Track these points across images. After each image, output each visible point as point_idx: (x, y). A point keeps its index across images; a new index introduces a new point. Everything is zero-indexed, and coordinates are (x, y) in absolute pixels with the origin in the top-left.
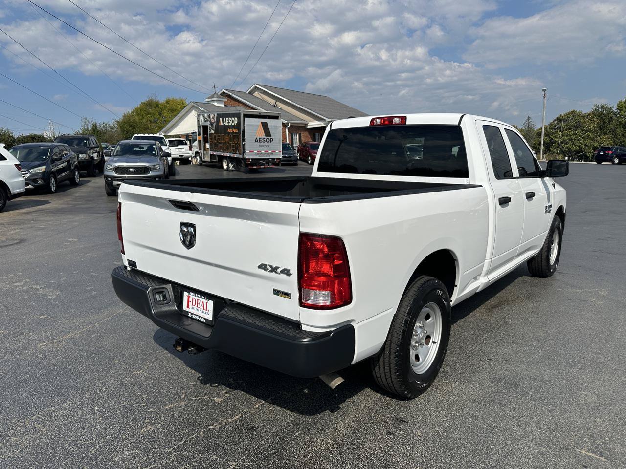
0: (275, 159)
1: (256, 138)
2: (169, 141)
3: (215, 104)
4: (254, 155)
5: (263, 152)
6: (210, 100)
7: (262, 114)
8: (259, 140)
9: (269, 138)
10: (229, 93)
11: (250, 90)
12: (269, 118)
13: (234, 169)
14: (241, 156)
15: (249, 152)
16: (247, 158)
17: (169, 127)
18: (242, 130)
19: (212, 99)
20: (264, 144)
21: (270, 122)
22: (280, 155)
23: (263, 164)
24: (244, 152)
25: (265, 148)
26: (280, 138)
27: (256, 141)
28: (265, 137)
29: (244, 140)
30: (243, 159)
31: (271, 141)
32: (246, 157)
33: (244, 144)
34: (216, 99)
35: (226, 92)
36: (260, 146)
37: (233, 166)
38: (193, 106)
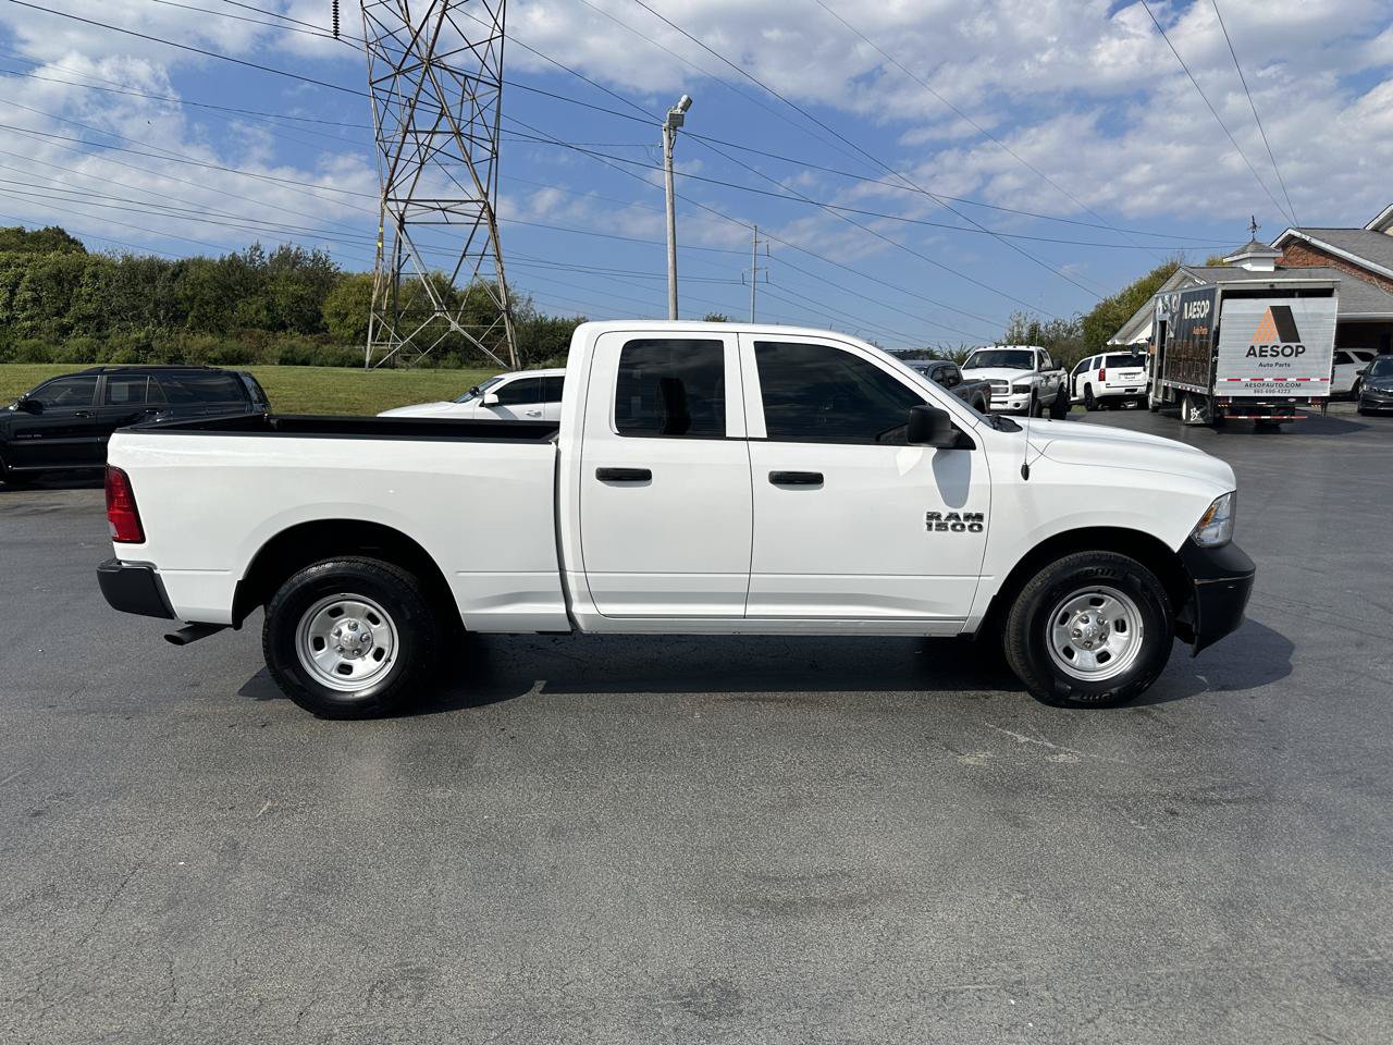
0: (1307, 398)
1: (1252, 348)
2: (1108, 357)
3: (1248, 266)
4: (1239, 388)
5: (1271, 379)
6: (1236, 258)
7: (1277, 287)
8: (1261, 351)
9: (1294, 345)
10: (1304, 236)
11: (1377, 221)
12: (1300, 296)
13: (1201, 421)
14: (1205, 391)
15: (1226, 380)
16: (1220, 395)
17: (1133, 327)
18: (1214, 329)
19: (1241, 257)
20: (1273, 361)
21: (1297, 306)
22: (1324, 388)
23: (1266, 411)
24: (1213, 381)
25: (1278, 372)
26: (1329, 346)
27: (1249, 354)
28: (1278, 342)
29: (1216, 353)
30: (1211, 396)
31: (1297, 353)
32: (1218, 392)
33: (1216, 362)
34: (1249, 255)
35: (1297, 234)
36: (1261, 365)
37: (1201, 415)
38: (1186, 277)
